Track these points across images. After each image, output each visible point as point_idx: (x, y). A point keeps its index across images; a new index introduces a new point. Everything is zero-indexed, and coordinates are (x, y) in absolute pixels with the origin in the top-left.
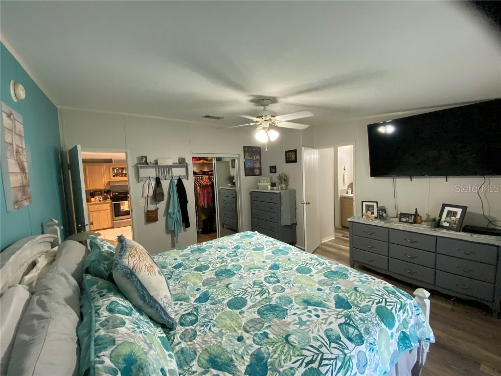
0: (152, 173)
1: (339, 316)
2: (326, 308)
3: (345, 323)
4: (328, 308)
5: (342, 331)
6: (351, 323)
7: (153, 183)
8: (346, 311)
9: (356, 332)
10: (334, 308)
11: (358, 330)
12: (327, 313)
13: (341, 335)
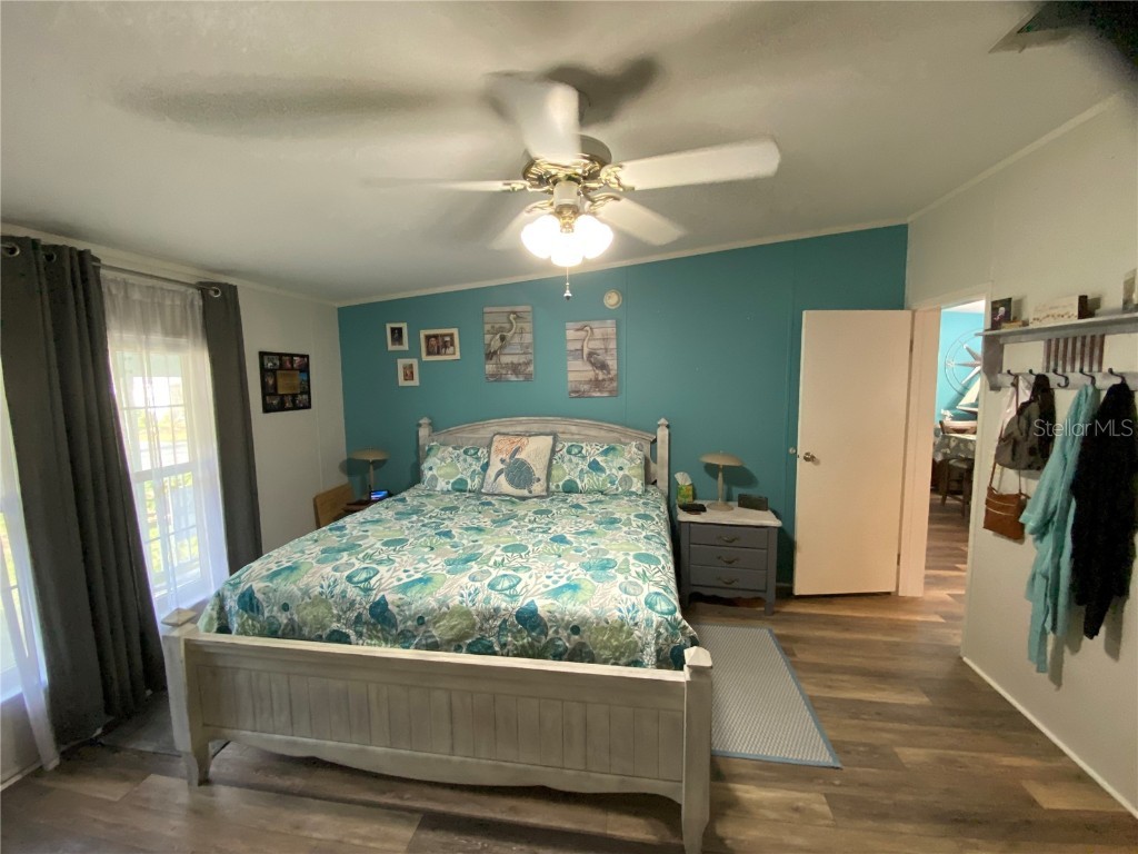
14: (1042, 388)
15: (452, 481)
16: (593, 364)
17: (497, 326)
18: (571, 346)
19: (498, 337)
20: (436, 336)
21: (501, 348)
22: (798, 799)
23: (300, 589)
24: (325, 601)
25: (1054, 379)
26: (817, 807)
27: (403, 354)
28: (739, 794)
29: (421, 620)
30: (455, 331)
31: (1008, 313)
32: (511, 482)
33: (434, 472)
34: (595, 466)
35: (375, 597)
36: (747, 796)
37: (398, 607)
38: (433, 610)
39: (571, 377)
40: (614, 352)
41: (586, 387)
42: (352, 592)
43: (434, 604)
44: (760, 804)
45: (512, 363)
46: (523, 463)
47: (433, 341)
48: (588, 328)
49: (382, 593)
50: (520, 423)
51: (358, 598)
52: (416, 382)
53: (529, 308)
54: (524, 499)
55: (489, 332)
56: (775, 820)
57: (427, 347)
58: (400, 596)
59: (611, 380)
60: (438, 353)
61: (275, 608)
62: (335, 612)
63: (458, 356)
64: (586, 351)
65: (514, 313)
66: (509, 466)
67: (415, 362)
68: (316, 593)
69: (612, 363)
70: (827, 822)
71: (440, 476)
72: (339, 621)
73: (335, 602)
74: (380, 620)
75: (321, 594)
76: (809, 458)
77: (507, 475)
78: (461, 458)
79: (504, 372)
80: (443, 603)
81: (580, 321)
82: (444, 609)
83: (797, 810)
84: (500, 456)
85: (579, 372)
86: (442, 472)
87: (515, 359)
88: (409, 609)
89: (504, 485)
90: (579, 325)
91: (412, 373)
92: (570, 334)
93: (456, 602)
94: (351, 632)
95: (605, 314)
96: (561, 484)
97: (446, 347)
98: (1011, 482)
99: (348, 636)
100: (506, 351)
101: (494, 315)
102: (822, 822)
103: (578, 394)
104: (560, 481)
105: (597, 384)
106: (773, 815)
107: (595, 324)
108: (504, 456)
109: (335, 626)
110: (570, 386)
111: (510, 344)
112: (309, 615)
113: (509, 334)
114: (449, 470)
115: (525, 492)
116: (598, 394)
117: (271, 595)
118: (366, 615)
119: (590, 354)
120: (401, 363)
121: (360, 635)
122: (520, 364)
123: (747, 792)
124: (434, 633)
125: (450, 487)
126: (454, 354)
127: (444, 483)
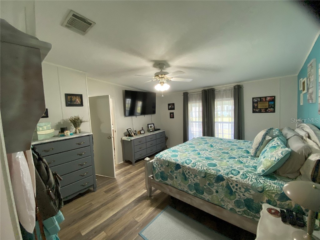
22: (142, 217)
26: (138, 218)
28: (152, 208)
36: (150, 209)
44: (148, 209)
56: (143, 209)
70: (135, 217)
83: (141, 214)
102: (136, 216)
106: (144, 210)
123: (151, 209)
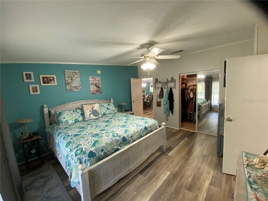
0: (160, 85)
1: (86, 149)
2: (91, 146)
3: (82, 151)
4: (91, 147)
5: (80, 148)
6: (82, 153)
7: (160, 90)
8: (88, 153)
9: (78, 154)
10: (90, 149)
11: (79, 155)
12: (89, 146)
13: (78, 148)
14: (162, 89)
15: (73, 120)
16: (96, 86)
17: (69, 76)
18: (91, 82)
19: (70, 78)
20: (47, 78)
21: (71, 82)
23: (105, 144)
24: (112, 143)
25: (163, 87)
27: (32, 83)
29: (132, 137)
30: (55, 76)
31: (157, 80)
32: (94, 115)
33: (66, 119)
34: (108, 108)
35: (122, 137)
37: (127, 136)
38: (133, 134)
39: (92, 89)
40: (101, 84)
41: (95, 92)
42: (117, 138)
43: (133, 133)
45: (75, 86)
46: (95, 110)
47: (45, 79)
48: (94, 78)
49: (123, 135)
50: (79, 102)
51: (119, 139)
52: (39, 93)
53: (79, 72)
54: (98, 119)
55: (67, 77)
57: (43, 81)
58: (126, 134)
59: (100, 90)
60: (48, 83)
61: (100, 152)
62: (115, 144)
63: (56, 84)
64: (94, 83)
65: (75, 72)
66: (92, 112)
67: (38, 86)
68: (110, 142)
69: (100, 86)
71: (69, 120)
72: (116, 146)
73: (115, 142)
74: (125, 141)
75: (111, 142)
76: (134, 102)
77: (93, 114)
78: (73, 113)
79: (73, 88)
80: (134, 132)
81: (92, 76)
82: (135, 133)
84: (89, 110)
85: (93, 88)
86: (69, 118)
87: (76, 85)
88: (129, 136)
89: (93, 117)
90: (92, 77)
91: (37, 90)
92: (90, 79)
93: (136, 131)
94: (119, 147)
95: (98, 75)
96: (102, 114)
97: (51, 81)
98: (159, 100)
99: (118, 148)
100: (73, 83)
101: (68, 73)
103: (94, 93)
104: (102, 113)
105: (97, 91)
107: (96, 77)
108: (90, 110)
109: (116, 148)
110: (91, 92)
111: (74, 81)
112: (109, 148)
113: (74, 78)
114: (71, 117)
115: (98, 117)
116: (98, 93)
117: (97, 149)
118: (121, 141)
119: (96, 84)
120: (31, 86)
121: (121, 147)
122: (77, 86)
124: (134, 138)
125: (74, 122)
126: (55, 83)
127: (71, 121)
